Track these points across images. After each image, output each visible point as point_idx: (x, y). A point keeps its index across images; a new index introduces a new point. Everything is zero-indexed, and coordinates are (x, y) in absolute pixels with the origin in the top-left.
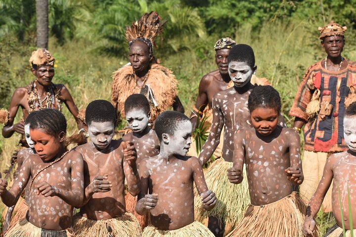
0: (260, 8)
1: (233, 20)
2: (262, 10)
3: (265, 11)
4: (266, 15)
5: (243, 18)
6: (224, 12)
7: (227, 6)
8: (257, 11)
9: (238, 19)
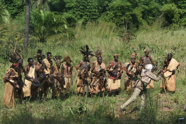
0: (85, 15)
1: (74, 19)
2: (86, 16)
3: (88, 16)
4: (88, 18)
5: (78, 19)
6: (70, 15)
7: (72, 13)
8: (84, 16)
9: (76, 19)
